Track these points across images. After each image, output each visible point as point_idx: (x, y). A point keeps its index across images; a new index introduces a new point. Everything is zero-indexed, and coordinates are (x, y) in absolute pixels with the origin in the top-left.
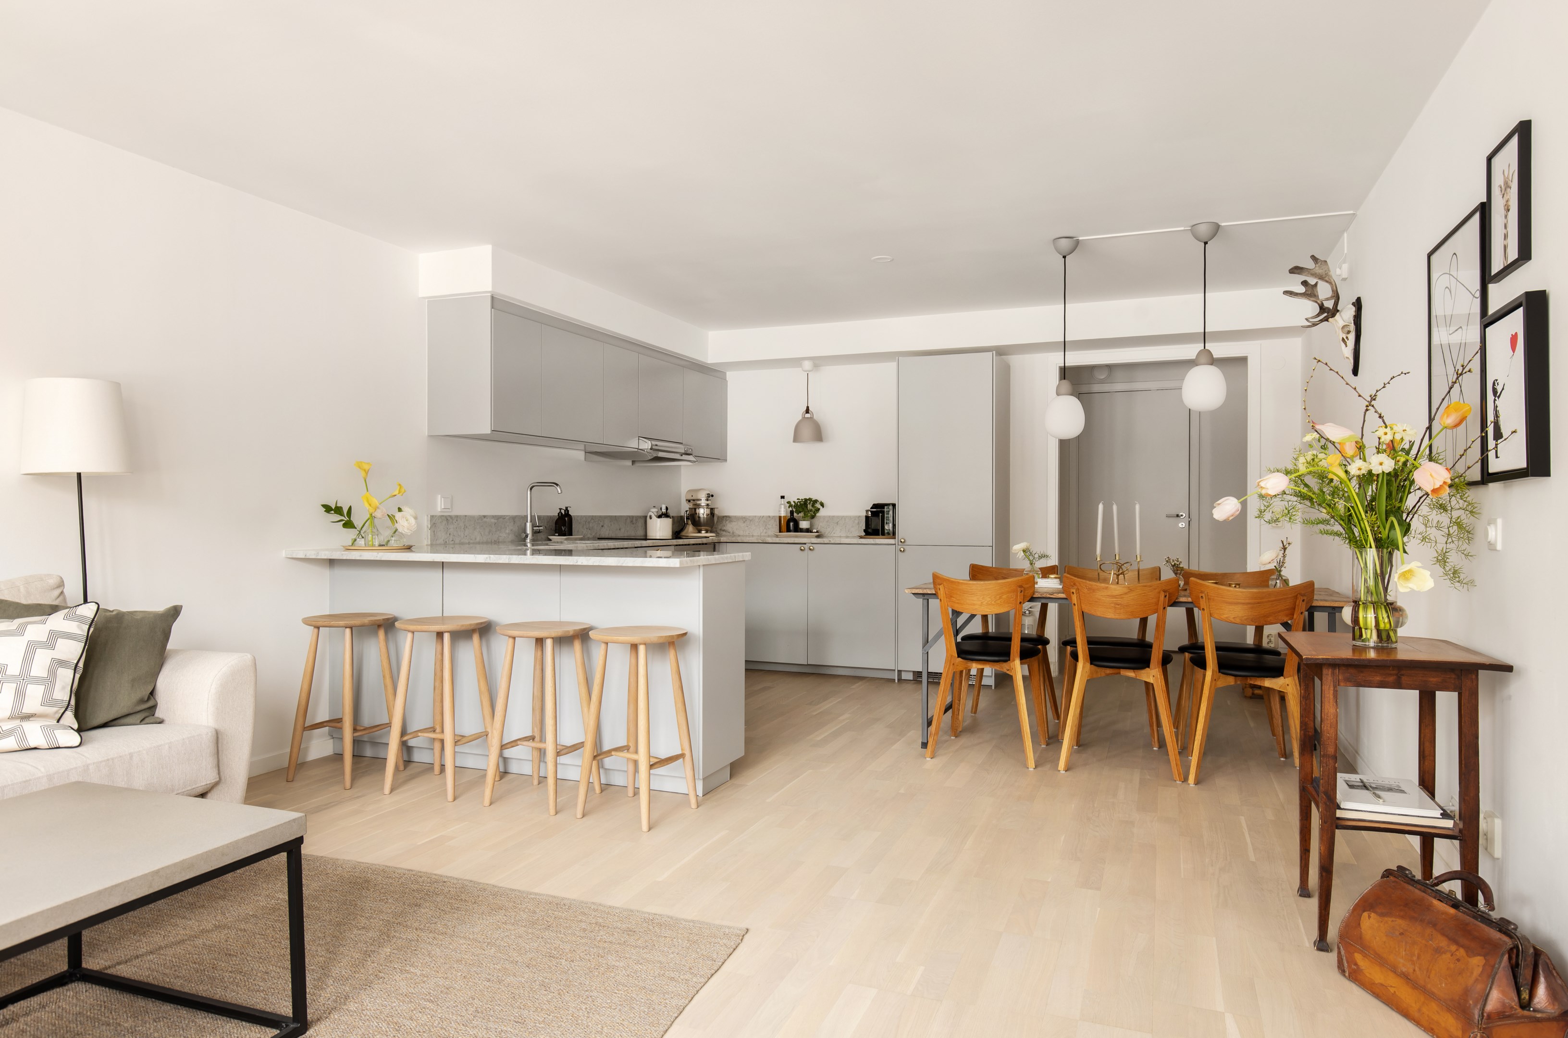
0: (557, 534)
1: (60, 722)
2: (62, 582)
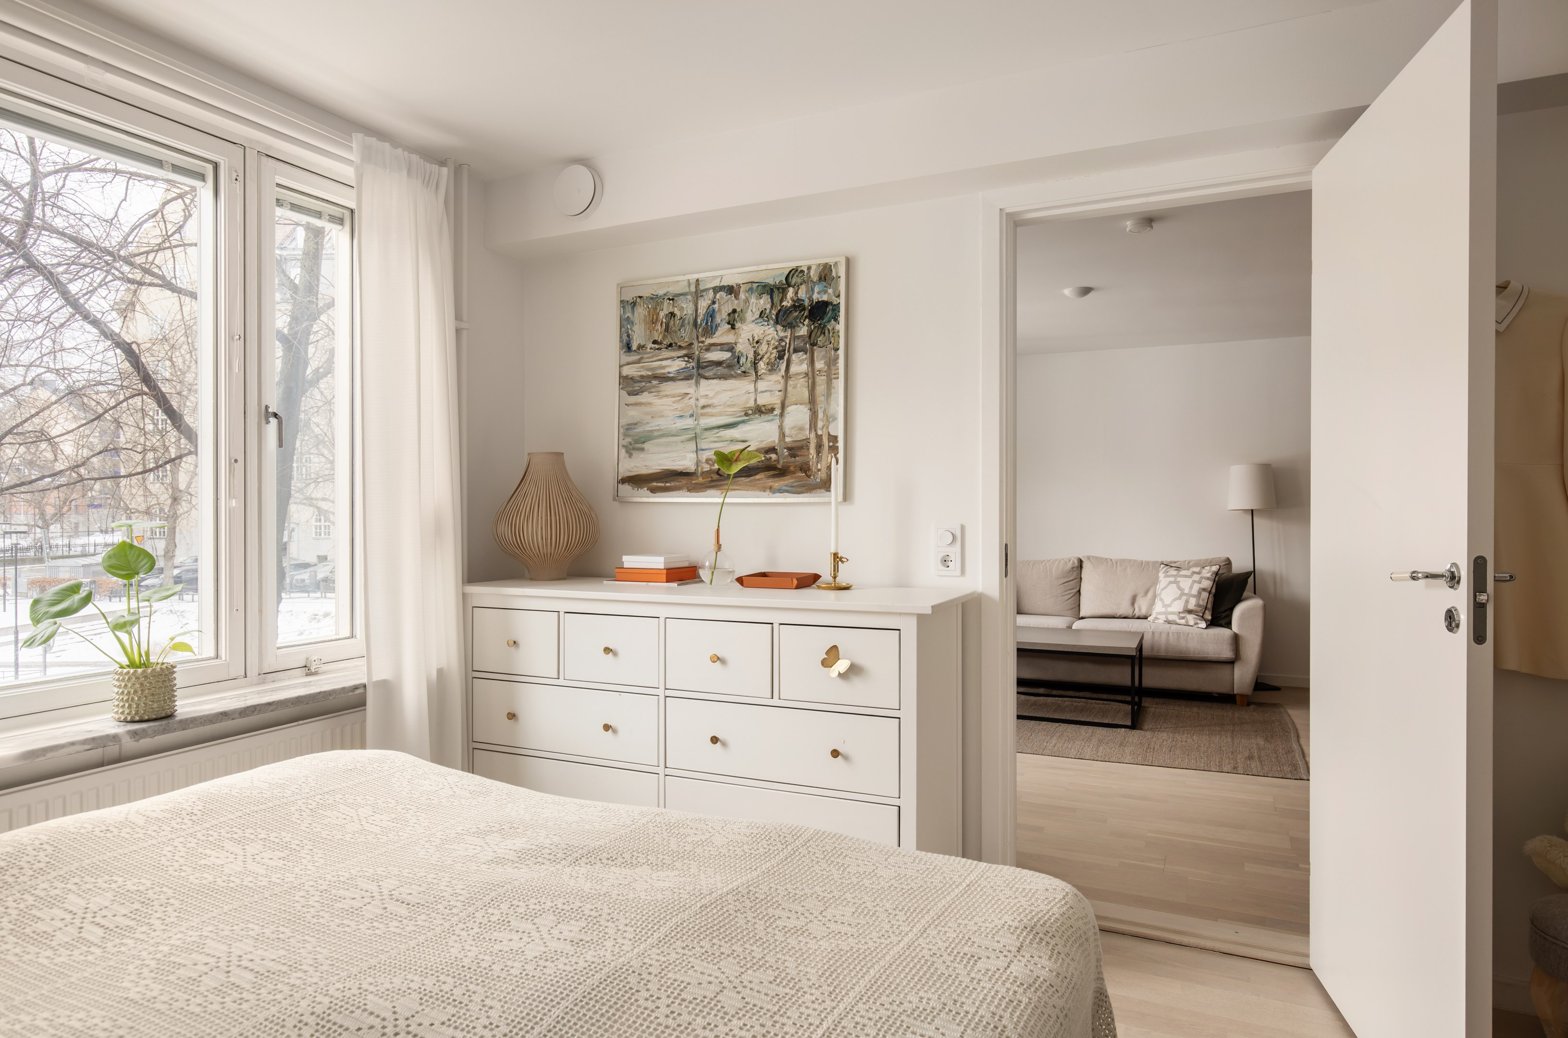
1: (1202, 617)
2: (1228, 560)
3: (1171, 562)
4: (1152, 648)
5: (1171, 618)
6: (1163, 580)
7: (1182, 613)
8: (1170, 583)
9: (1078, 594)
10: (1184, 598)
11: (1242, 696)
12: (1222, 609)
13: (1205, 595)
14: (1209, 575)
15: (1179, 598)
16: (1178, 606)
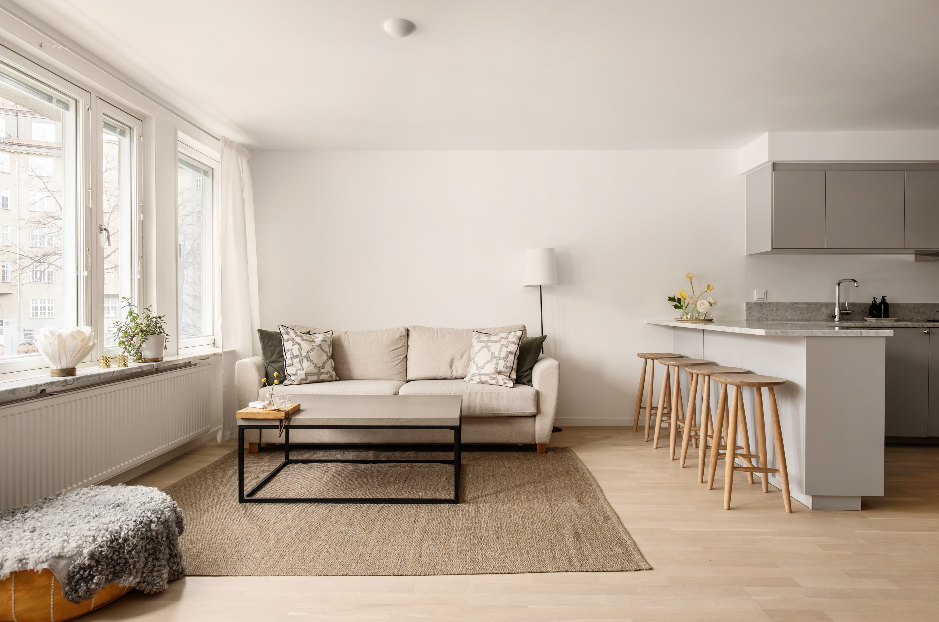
0: (870, 316)
1: (509, 377)
2: (524, 326)
3: (481, 329)
4: (469, 408)
5: (484, 378)
6: (477, 346)
7: (493, 374)
8: (483, 347)
9: (405, 360)
10: (495, 360)
11: (542, 445)
12: (524, 369)
13: (512, 357)
14: (514, 340)
15: (491, 361)
16: (490, 369)
